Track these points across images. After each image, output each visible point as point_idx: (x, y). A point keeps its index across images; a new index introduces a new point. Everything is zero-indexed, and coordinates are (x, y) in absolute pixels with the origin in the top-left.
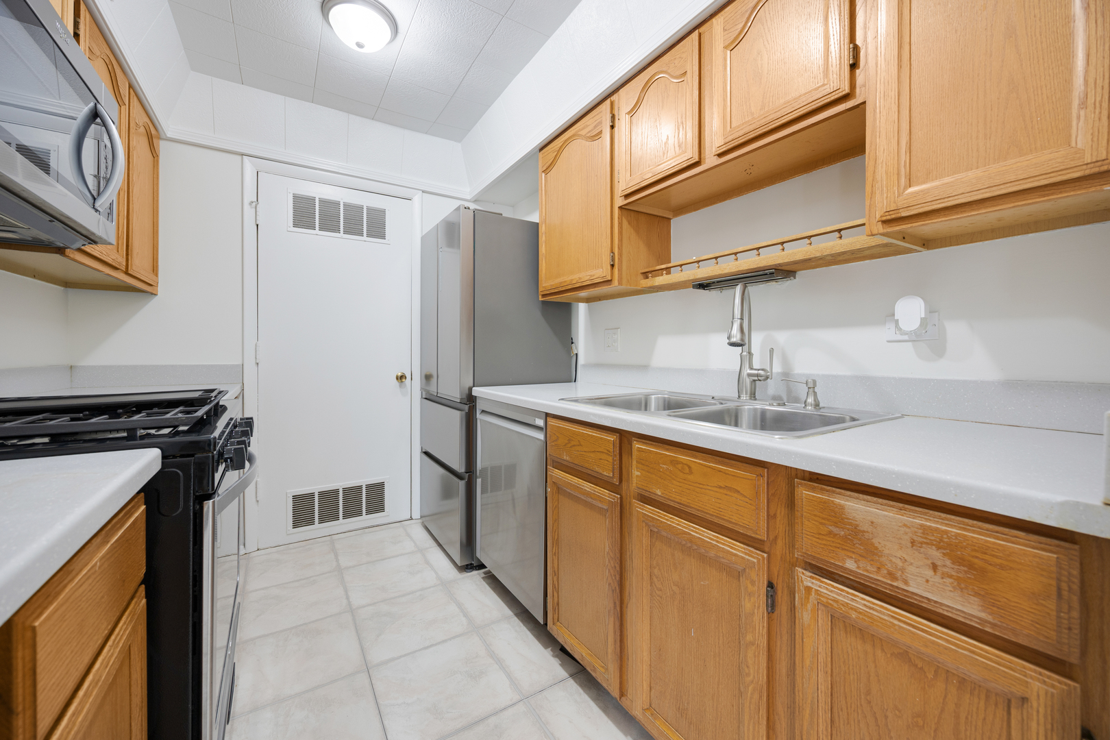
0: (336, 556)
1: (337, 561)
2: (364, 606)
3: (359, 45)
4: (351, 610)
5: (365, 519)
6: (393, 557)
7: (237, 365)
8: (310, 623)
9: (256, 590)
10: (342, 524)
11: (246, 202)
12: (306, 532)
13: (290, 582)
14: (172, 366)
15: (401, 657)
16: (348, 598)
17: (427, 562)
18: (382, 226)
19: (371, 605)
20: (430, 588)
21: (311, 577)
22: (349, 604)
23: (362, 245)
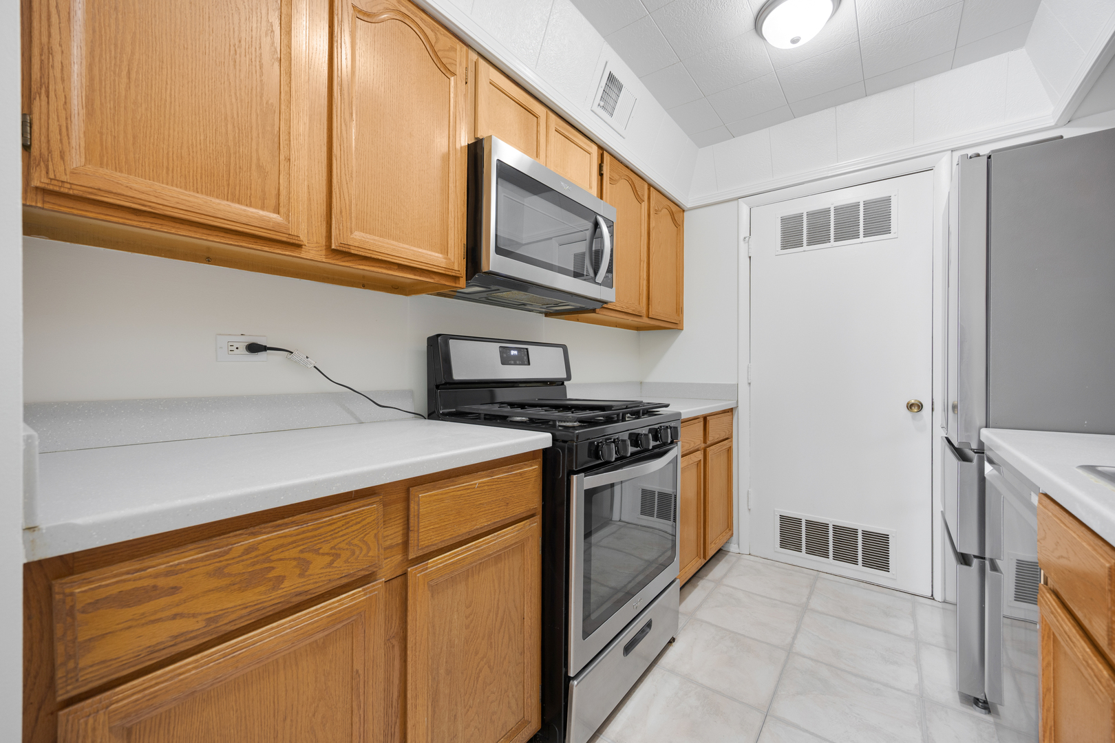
0: (811, 593)
1: (809, 599)
2: (804, 656)
3: (794, 41)
4: (790, 651)
5: (858, 571)
6: (874, 628)
7: (734, 385)
8: (748, 637)
9: (728, 586)
10: (830, 564)
11: (741, 238)
12: (789, 555)
13: (755, 594)
14: (691, 384)
15: (807, 731)
16: (794, 638)
17: (917, 661)
18: (886, 217)
19: (812, 659)
20: (898, 690)
21: (775, 600)
22: (792, 645)
23: (862, 248)
